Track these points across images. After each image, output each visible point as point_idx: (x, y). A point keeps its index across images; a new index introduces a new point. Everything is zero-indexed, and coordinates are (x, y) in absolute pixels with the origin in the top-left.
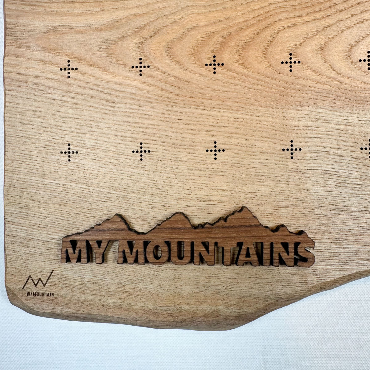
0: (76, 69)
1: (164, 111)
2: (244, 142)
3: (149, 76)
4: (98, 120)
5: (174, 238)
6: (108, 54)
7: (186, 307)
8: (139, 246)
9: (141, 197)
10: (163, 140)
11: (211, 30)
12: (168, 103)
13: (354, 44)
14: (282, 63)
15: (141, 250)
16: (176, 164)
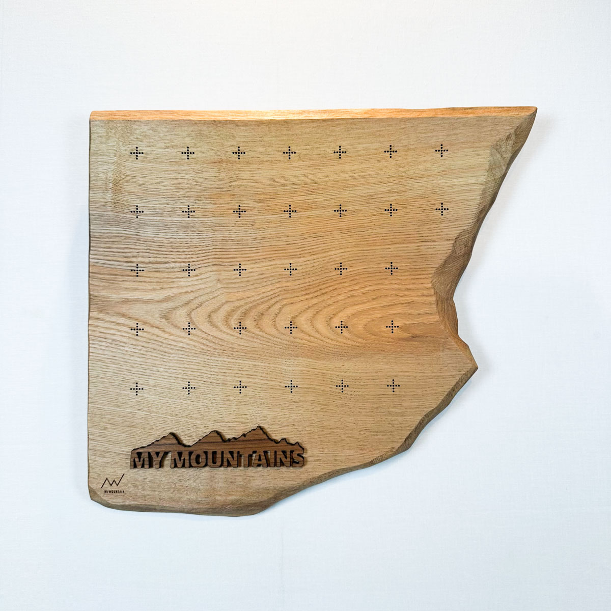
0: (143, 329)
1: (206, 360)
2: (259, 381)
3: (194, 335)
4: (158, 366)
5: (210, 449)
6: (166, 319)
7: (218, 498)
8: (185, 456)
9: (188, 420)
10: (204, 380)
11: (237, 304)
12: (207, 354)
13: (332, 316)
14: (286, 328)
15: (187, 458)
16: (213, 396)
